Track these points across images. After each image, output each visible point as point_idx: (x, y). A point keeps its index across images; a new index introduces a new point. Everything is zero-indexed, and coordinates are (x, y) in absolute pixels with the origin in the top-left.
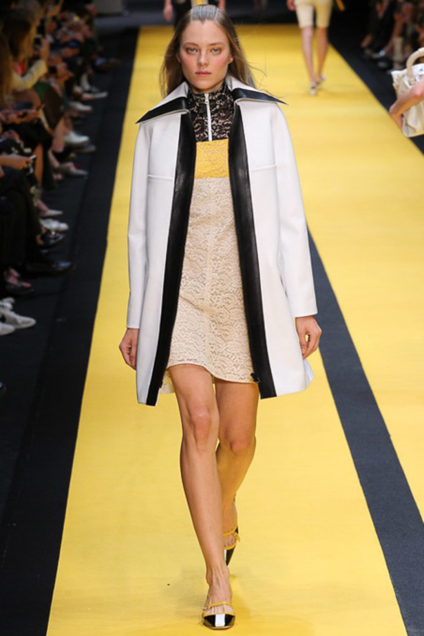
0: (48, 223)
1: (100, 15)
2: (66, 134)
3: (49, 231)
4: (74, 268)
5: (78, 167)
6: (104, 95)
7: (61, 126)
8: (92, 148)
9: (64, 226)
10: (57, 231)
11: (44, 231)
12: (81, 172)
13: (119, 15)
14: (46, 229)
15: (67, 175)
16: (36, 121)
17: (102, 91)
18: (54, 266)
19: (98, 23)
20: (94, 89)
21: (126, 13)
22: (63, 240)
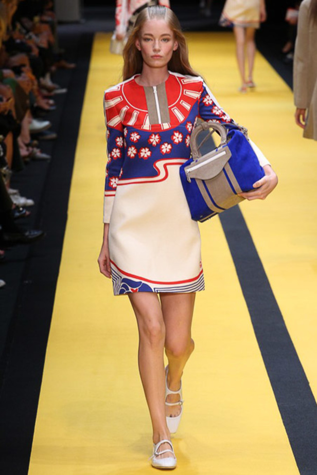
0: (17, 199)
1: (61, 23)
2: (30, 123)
3: (17, 207)
4: (45, 235)
5: (42, 152)
6: (64, 91)
7: (27, 118)
8: (54, 135)
9: (30, 202)
10: (25, 207)
11: (13, 207)
12: (44, 156)
13: (77, 22)
14: (15, 204)
16: (6, 113)
17: (62, 87)
18: (27, 233)
19: (61, 29)
20: (56, 86)
21: (83, 21)
22: (29, 216)
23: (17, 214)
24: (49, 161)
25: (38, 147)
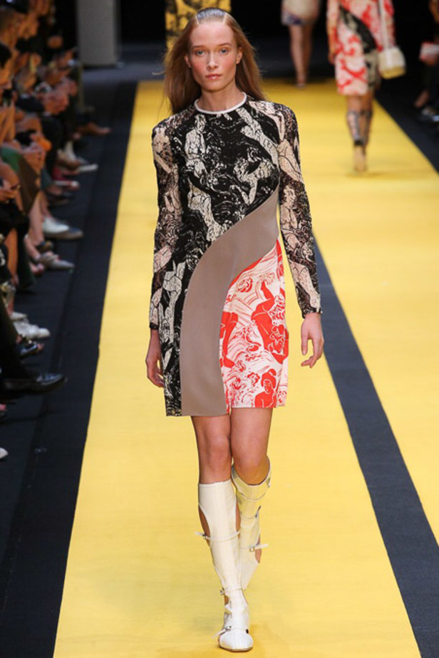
0: (23, 328)
2: (42, 220)
3: (24, 340)
4: (66, 380)
5: (61, 258)
8: (79, 234)
9: (44, 332)
10: (36, 339)
11: (19, 340)
12: (65, 264)
13: (111, 67)
15: (49, 268)
16: (7, 202)
18: (39, 379)
22: (41, 352)
23: (24, 351)
24: (71, 271)
25: (55, 251)
